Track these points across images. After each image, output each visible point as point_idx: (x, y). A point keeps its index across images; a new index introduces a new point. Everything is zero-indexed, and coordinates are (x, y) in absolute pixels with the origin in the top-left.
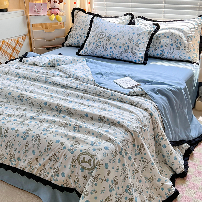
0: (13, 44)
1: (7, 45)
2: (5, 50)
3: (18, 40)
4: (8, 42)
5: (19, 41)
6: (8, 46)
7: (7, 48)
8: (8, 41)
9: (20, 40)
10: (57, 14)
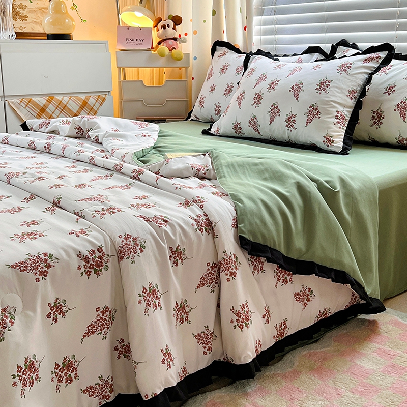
0: (75, 107)
1: (58, 106)
2: (53, 115)
3: (86, 101)
4: (60, 100)
5: (89, 102)
6: (60, 108)
7: (57, 112)
9: (92, 101)
10: (173, 49)
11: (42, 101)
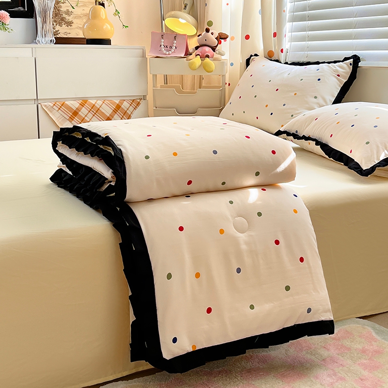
0: (107, 110)
2: (86, 118)
3: (120, 105)
4: (94, 103)
5: (122, 106)
6: (93, 112)
7: (90, 115)
8: (96, 103)
9: (125, 105)
10: (208, 56)
11: (75, 105)
